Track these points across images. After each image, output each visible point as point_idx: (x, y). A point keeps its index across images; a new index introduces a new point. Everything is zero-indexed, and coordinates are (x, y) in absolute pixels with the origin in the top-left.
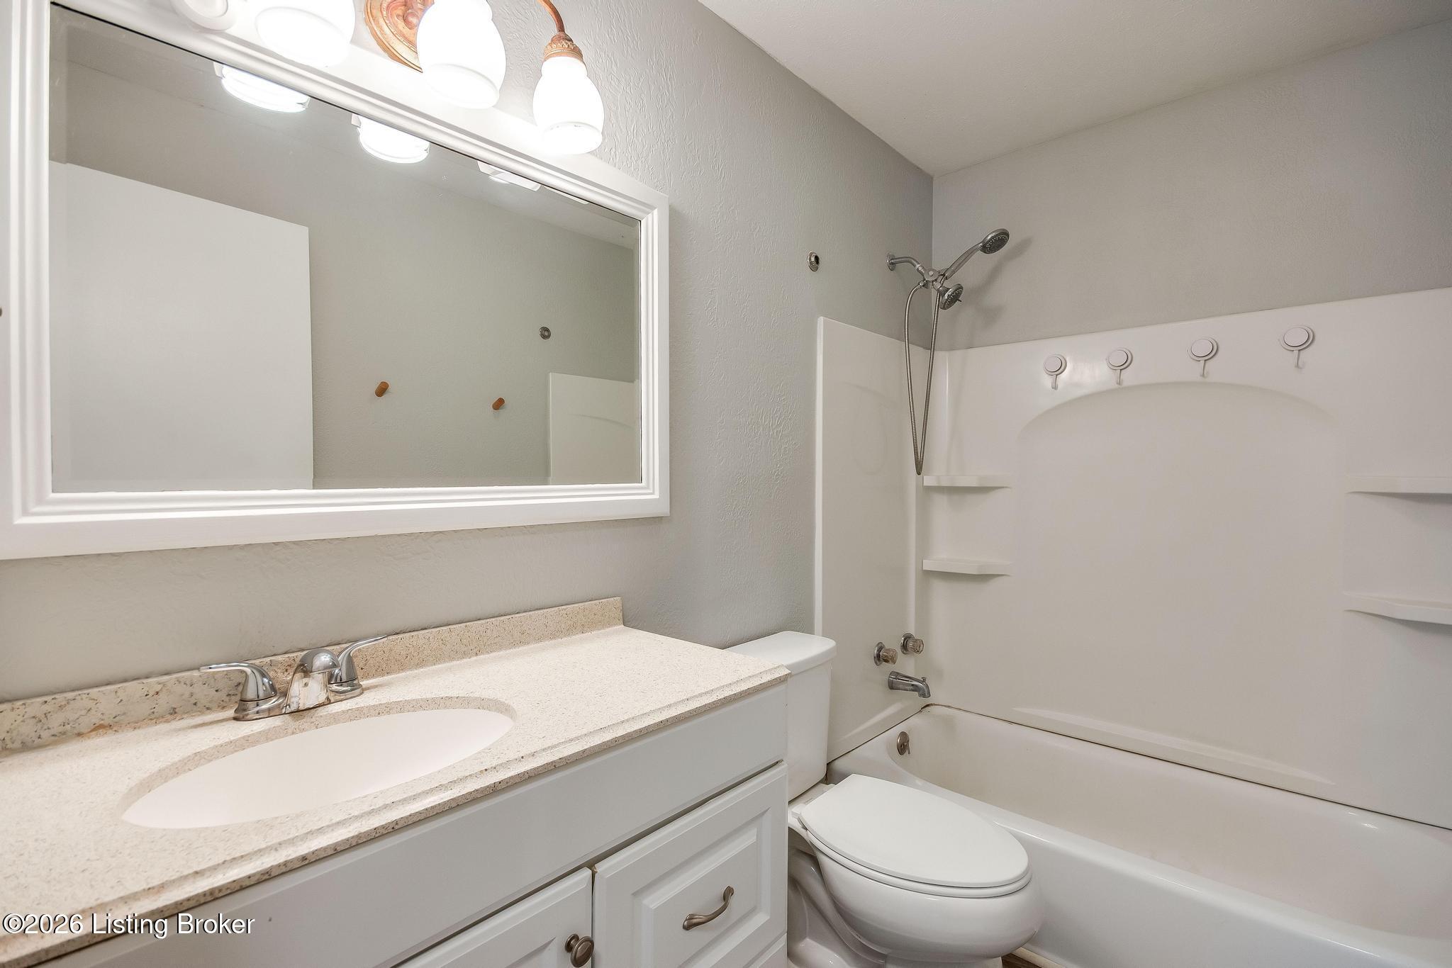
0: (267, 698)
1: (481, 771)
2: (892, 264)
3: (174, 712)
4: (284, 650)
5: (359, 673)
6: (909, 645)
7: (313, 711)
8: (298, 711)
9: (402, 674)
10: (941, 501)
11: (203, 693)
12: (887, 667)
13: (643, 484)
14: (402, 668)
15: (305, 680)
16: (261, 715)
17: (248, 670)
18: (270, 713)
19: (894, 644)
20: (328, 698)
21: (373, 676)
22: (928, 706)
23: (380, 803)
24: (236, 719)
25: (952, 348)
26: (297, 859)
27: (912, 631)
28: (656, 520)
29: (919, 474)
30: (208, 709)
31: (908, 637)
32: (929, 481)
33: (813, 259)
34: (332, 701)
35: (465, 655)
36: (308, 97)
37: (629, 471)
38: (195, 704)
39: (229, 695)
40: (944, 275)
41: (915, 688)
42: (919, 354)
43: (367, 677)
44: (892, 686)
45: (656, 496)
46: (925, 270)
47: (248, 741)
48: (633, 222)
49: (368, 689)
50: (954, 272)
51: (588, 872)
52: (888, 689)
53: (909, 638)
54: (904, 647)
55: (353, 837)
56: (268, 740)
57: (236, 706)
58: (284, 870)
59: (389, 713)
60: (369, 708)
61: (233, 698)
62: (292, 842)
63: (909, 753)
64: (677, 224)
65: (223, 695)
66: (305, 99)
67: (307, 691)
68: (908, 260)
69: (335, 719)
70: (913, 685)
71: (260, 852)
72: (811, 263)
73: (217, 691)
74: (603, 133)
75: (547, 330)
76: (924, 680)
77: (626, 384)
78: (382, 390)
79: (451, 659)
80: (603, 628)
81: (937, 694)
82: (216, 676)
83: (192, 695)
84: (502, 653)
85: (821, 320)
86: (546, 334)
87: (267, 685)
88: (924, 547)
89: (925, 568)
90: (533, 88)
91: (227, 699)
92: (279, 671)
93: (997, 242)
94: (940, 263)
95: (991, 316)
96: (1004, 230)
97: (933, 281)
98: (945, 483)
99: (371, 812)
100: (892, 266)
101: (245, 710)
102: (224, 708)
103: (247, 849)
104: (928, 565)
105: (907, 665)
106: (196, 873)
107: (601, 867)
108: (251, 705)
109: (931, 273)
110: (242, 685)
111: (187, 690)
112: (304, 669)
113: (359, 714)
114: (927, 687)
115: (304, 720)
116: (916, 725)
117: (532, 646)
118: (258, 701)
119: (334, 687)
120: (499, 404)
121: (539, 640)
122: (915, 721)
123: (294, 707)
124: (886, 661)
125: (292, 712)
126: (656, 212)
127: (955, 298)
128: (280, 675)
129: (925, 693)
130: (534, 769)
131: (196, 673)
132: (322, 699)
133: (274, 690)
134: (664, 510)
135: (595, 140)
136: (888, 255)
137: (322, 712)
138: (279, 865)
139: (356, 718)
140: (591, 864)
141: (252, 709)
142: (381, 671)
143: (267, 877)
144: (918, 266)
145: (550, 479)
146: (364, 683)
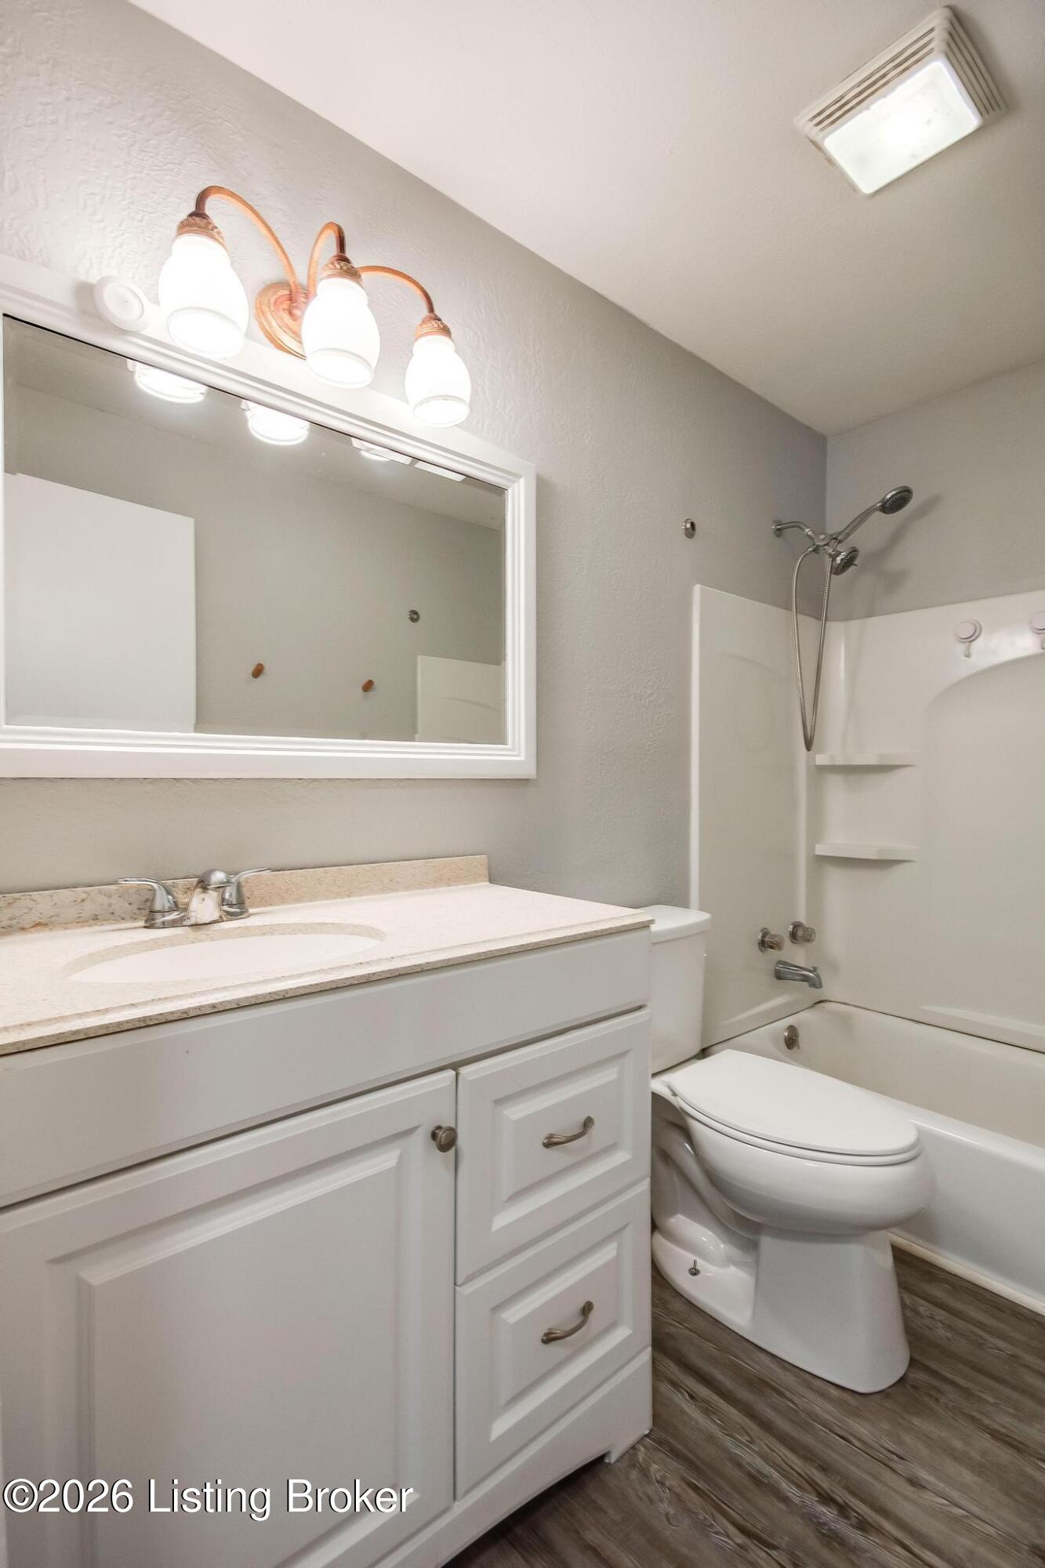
0: (171, 910)
1: (357, 964)
2: (779, 530)
3: (95, 918)
4: (183, 875)
5: (247, 902)
6: (799, 934)
7: (209, 925)
8: (196, 925)
9: (282, 907)
10: (835, 784)
11: (120, 905)
12: (774, 955)
13: (509, 746)
14: (283, 901)
15: (203, 896)
16: (164, 925)
17: (155, 885)
18: (174, 924)
19: (782, 930)
20: (221, 917)
21: (258, 907)
22: (821, 1002)
23: (272, 976)
24: (145, 927)
25: (848, 618)
26: (209, 1005)
27: (802, 918)
28: (523, 782)
29: (808, 749)
30: (123, 919)
31: (797, 926)
32: (821, 760)
33: (689, 525)
34: (225, 919)
35: (338, 895)
36: (206, 387)
37: (495, 734)
38: (113, 913)
39: (139, 909)
40: (836, 538)
41: (805, 979)
42: (809, 625)
43: (252, 907)
44: (779, 976)
45: (522, 758)
46: (815, 534)
47: (157, 944)
48: (500, 491)
49: (253, 914)
50: (848, 535)
51: (454, 1073)
52: (775, 979)
53: (799, 926)
54: (793, 936)
55: (252, 997)
56: (172, 945)
57: (146, 918)
58: (199, 1013)
59: (272, 934)
60: (255, 927)
61: (143, 911)
62: (202, 993)
63: (799, 1048)
64: (544, 494)
65: (134, 908)
66: (204, 389)
67: (204, 907)
68: (797, 525)
69: (228, 934)
70: (803, 975)
71: (179, 997)
72: (686, 529)
73: (130, 904)
74: (470, 406)
75: (415, 613)
76: (814, 970)
77: (495, 666)
78: (258, 672)
79: (327, 898)
80: (469, 883)
81: (832, 988)
82: (130, 891)
83: (110, 905)
84: (372, 897)
85: (697, 589)
86: (415, 617)
87: (172, 902)
88: (816, 831)
89: (818, 853)
90: (403, 369)
91: (137, 912)
92: (179, 892)
93: (898, 501)
94: (834, 525)
95: (894, 582)
96: (906, 487)
97: (824, 546)
98: (839, 762)
99: (265, 981)
100: (779, 532)
101: (153, 920)
102: (135, 919)
103: (170, 994)
104: (821, 850)
105: (797, 955)
106: (132, 1005)
107: (464, 1071)
108: (158, 915)
109: (822, 537)
110: (151, 900)
111: (106, 901)
112: (203, 884)
113: (247, 932)
114: (818, 976)
115: (201, 932)
116: (806, 1019)
117: (399, 894)
118: (163, 912)
119: (226, 908)
120: (368, 686)
121: (408, 888)
122: (805, 1015)
123: (192, 921)
124: (772, 947)
125: (192, 925)
126: (522, 481)
127: (849, 562)
128: (180, 896)
129: (815, 983)
130: (404, 968)
131: (113, 887)
132: (216, 916)
133: (176, 907)
134: (530, 771)
135: (461, 412)
136: (774, 521)
137: (216, 926)
138: (195, 1008)
139: (245, 936)
140: (455, 1066)
141: (159, 920)
142: (265, 902)
143: (185, 1016)
144: (807, 530)
145: (417, 736)
146: (251, 911)
